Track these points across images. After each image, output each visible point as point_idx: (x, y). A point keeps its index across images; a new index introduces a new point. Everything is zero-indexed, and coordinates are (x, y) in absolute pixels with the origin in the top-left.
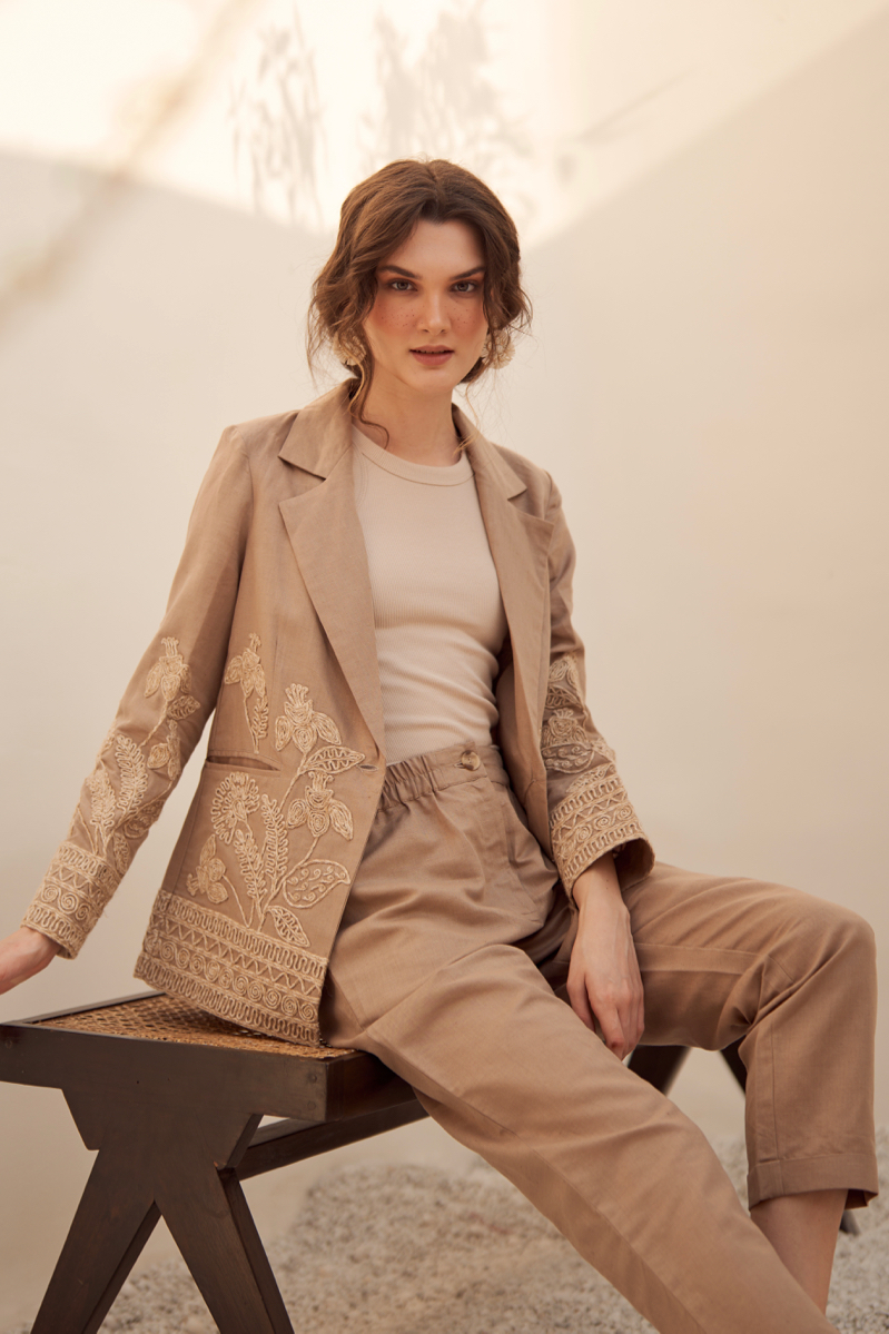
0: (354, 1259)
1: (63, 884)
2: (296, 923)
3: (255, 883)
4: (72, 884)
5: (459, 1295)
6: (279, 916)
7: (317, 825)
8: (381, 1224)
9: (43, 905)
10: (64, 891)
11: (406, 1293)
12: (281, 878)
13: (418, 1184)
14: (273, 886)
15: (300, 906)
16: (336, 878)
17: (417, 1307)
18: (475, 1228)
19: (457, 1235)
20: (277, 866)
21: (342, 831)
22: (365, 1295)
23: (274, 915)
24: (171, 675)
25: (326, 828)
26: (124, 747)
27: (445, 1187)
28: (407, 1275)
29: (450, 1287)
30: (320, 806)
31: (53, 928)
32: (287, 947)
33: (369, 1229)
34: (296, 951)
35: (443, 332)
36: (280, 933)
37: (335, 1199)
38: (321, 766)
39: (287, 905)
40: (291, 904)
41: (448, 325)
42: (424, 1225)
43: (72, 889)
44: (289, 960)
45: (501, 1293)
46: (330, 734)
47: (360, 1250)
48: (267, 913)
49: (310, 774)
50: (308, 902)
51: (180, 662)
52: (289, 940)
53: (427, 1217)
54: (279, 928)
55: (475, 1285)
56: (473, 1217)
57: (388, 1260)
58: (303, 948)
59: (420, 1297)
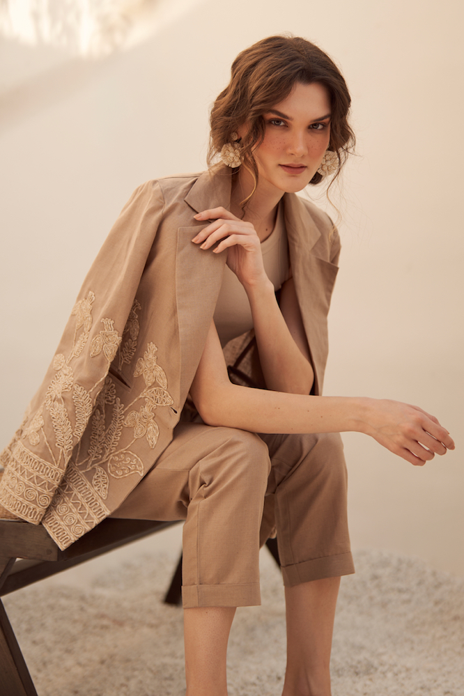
0: (34, 643)
1: (39, 489)
2: (106, 483)
3: (96, 448)
4: (45, 488)
5: (102, 662)
6: (99, 474)
7: (139, 431)
8: (49, 621)
9: (27, 503)
10: (40, 494)
11: (69, 662)
12: (111, 453)
13: (68, 597)
14: (105, 456)
15: (113, 475)
16: (136, 469)
17: (78, 670)
18: (105, 622)
19: (95, 627)
20: (111, 445)
21: (150, 441)
22: (45, 664)
23: (97, 472)
24: (110, 344)
25: (142, 435)
26: (79, 393)
27: (83, 598)
28: (68, 651)
29: (96, 658)
30: (145, 420)
31: (36, 519)
32: (92, 491)
33: (42, 625)
34: (96, 496)
35: (303, 157)
36: (94, 482)
37: (20, 608)
38: (153, 398)
39: (106, 471)
40: (109, 471)
41: (306, 152)
42: (75, 622)
43: (45, 492)
44: (89, 498)
45: (128, 660)
46: (162, 381)
47: (38, 637)
48: (94, 469)
49: (146, 399)
50: (117, 475)
51: (117, 336)
52: (96, 488)
53: (76, 617)
54: (95, 479)
55: (112, 657)
56: (103, 616)
57: (56, 643)
58: (101, 498)
59: (79, 664)
